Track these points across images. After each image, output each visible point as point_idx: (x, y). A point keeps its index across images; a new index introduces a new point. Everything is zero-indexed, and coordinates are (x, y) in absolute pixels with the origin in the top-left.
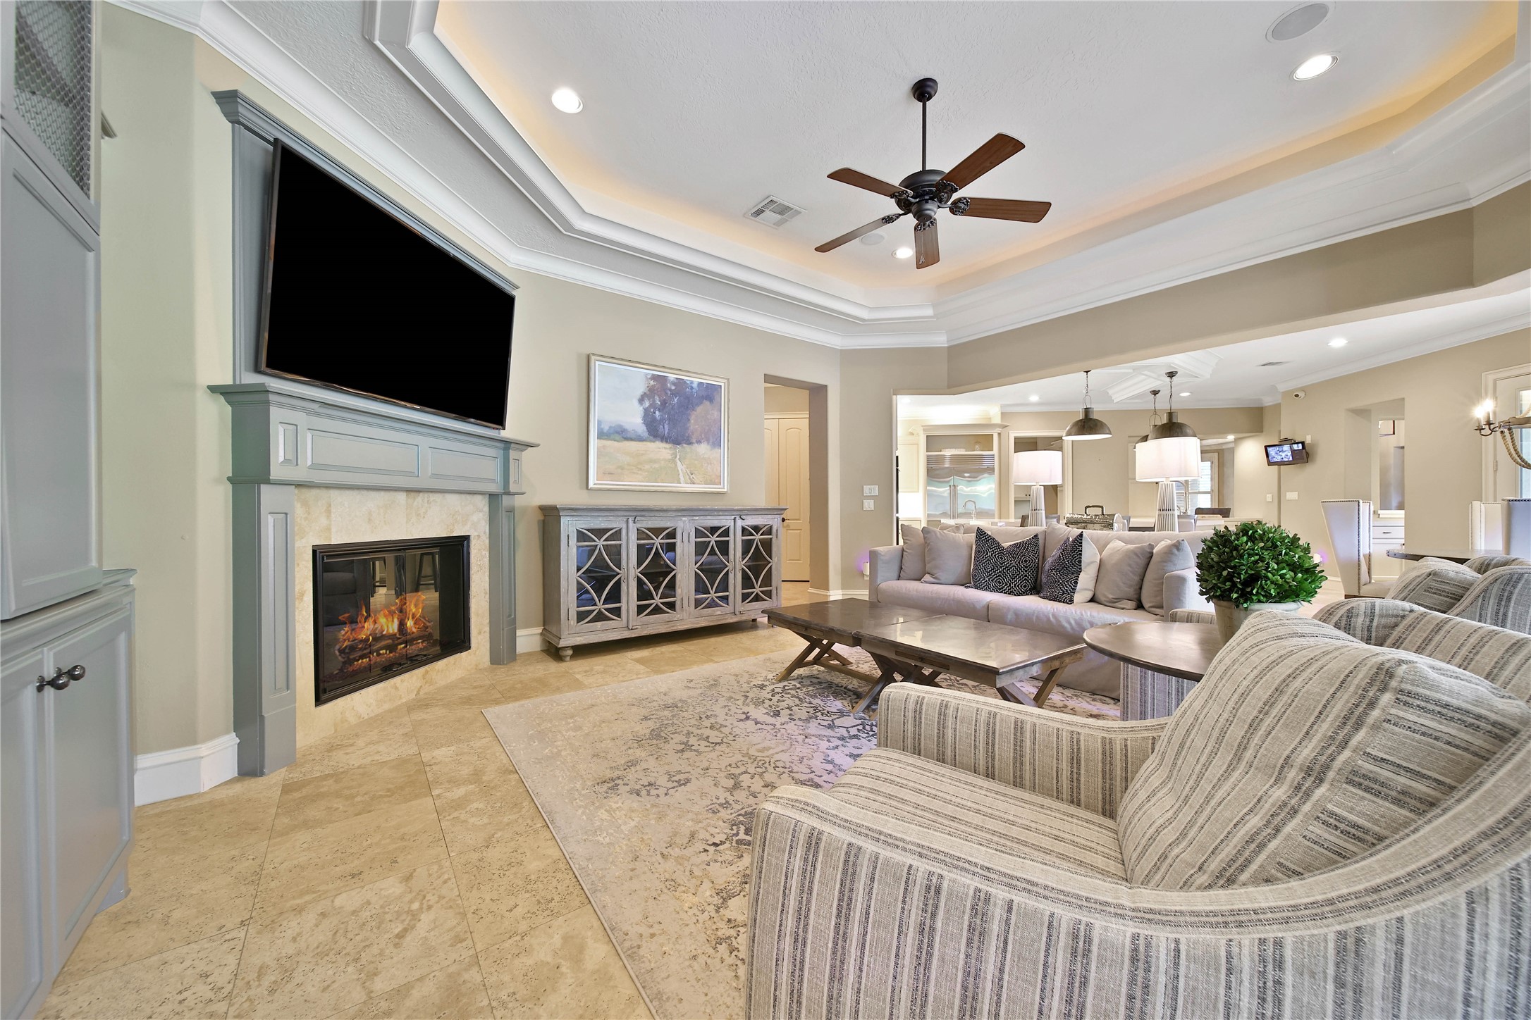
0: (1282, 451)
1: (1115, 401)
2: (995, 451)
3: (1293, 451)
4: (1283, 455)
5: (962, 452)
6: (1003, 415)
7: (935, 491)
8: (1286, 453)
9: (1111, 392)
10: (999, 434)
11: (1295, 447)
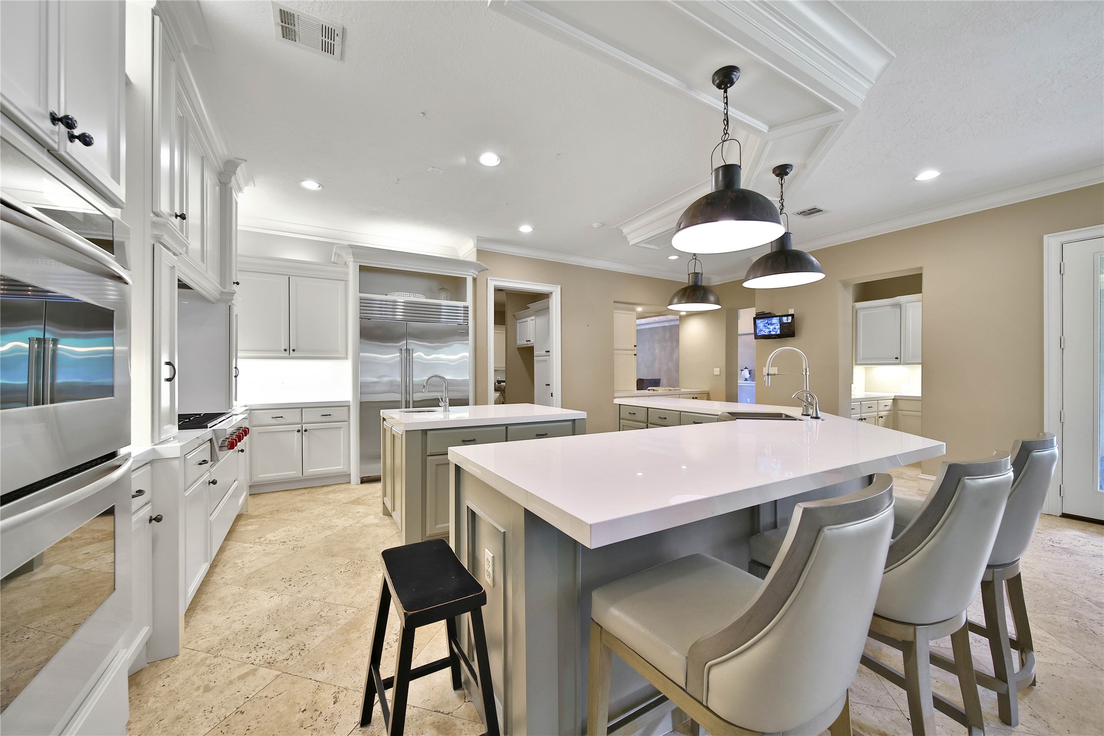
0: (772, 324)
1: (632, 243)
2: (469, 302)
3: (782, 325)
4: (772, 327)
5: (422, 299)
6: (480, 253)
7: (375, 358)
8: (774, 327)
9: (625, 230)
10: (475, 280)
11: (785, 319)
